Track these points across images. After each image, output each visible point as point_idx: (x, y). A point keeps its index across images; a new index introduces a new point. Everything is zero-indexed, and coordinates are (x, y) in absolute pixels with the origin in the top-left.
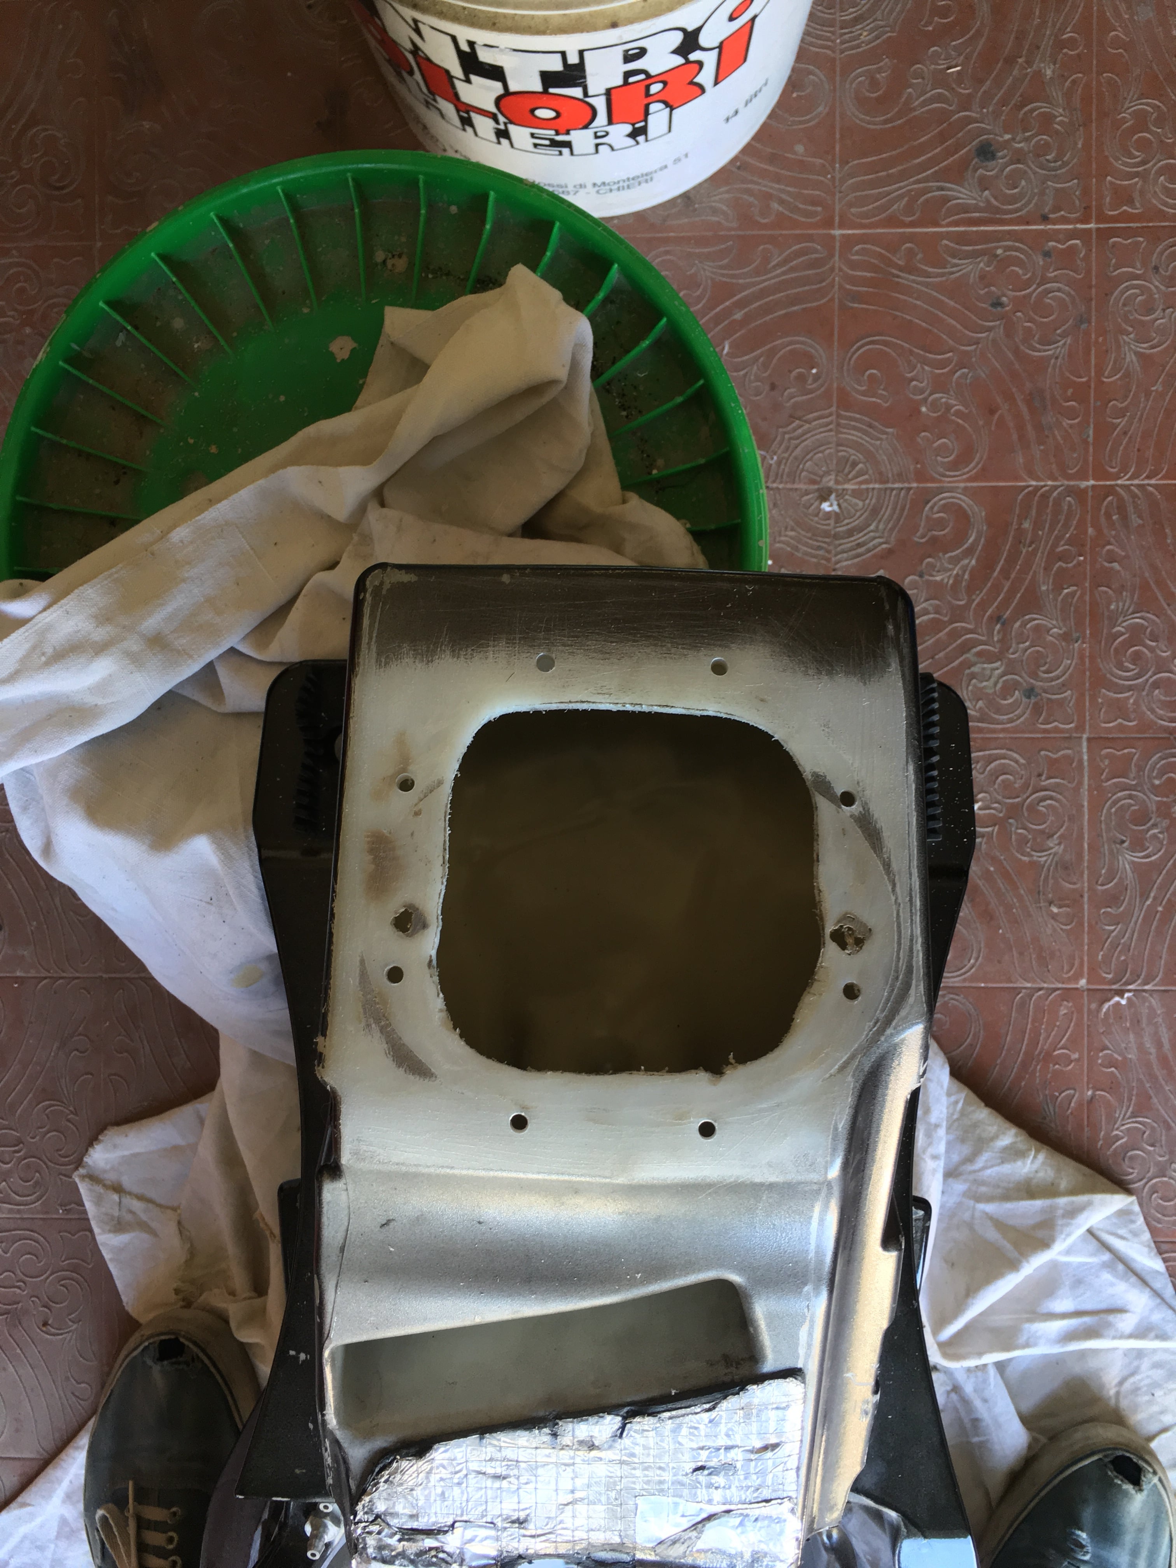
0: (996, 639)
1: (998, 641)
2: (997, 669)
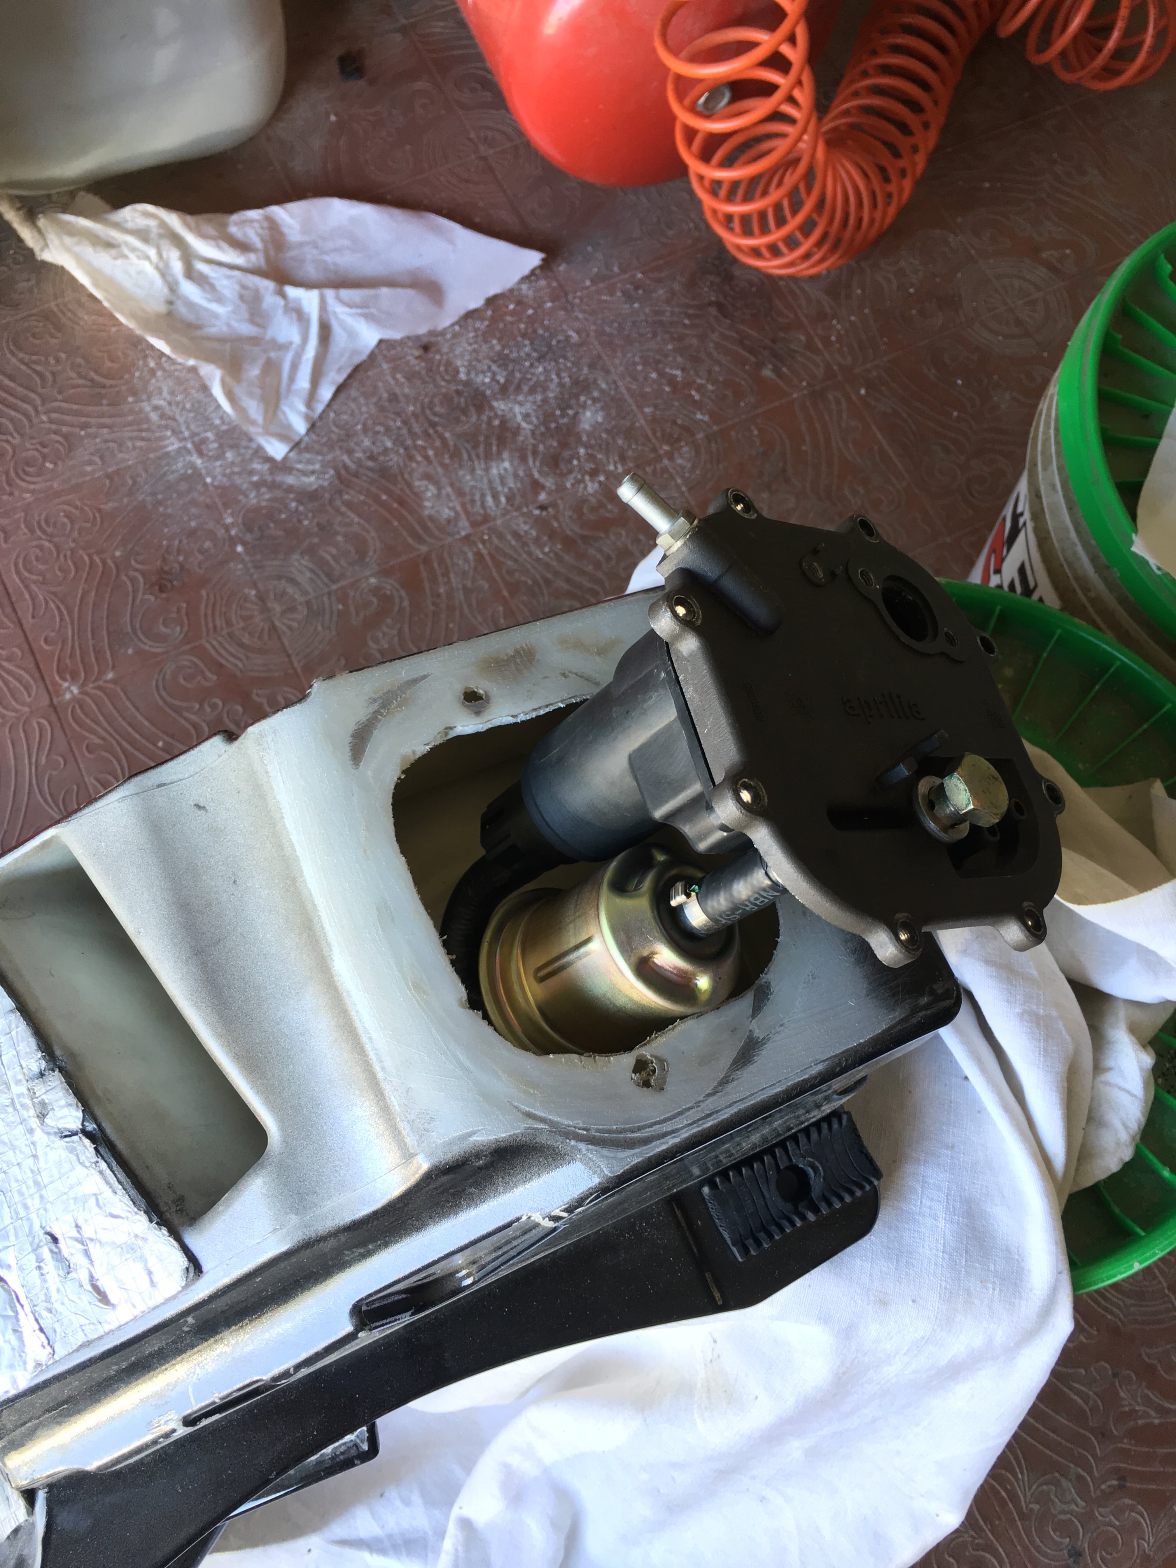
0: (1103, 1487)
1: (1103, 1491)
2: (1077, 1506)
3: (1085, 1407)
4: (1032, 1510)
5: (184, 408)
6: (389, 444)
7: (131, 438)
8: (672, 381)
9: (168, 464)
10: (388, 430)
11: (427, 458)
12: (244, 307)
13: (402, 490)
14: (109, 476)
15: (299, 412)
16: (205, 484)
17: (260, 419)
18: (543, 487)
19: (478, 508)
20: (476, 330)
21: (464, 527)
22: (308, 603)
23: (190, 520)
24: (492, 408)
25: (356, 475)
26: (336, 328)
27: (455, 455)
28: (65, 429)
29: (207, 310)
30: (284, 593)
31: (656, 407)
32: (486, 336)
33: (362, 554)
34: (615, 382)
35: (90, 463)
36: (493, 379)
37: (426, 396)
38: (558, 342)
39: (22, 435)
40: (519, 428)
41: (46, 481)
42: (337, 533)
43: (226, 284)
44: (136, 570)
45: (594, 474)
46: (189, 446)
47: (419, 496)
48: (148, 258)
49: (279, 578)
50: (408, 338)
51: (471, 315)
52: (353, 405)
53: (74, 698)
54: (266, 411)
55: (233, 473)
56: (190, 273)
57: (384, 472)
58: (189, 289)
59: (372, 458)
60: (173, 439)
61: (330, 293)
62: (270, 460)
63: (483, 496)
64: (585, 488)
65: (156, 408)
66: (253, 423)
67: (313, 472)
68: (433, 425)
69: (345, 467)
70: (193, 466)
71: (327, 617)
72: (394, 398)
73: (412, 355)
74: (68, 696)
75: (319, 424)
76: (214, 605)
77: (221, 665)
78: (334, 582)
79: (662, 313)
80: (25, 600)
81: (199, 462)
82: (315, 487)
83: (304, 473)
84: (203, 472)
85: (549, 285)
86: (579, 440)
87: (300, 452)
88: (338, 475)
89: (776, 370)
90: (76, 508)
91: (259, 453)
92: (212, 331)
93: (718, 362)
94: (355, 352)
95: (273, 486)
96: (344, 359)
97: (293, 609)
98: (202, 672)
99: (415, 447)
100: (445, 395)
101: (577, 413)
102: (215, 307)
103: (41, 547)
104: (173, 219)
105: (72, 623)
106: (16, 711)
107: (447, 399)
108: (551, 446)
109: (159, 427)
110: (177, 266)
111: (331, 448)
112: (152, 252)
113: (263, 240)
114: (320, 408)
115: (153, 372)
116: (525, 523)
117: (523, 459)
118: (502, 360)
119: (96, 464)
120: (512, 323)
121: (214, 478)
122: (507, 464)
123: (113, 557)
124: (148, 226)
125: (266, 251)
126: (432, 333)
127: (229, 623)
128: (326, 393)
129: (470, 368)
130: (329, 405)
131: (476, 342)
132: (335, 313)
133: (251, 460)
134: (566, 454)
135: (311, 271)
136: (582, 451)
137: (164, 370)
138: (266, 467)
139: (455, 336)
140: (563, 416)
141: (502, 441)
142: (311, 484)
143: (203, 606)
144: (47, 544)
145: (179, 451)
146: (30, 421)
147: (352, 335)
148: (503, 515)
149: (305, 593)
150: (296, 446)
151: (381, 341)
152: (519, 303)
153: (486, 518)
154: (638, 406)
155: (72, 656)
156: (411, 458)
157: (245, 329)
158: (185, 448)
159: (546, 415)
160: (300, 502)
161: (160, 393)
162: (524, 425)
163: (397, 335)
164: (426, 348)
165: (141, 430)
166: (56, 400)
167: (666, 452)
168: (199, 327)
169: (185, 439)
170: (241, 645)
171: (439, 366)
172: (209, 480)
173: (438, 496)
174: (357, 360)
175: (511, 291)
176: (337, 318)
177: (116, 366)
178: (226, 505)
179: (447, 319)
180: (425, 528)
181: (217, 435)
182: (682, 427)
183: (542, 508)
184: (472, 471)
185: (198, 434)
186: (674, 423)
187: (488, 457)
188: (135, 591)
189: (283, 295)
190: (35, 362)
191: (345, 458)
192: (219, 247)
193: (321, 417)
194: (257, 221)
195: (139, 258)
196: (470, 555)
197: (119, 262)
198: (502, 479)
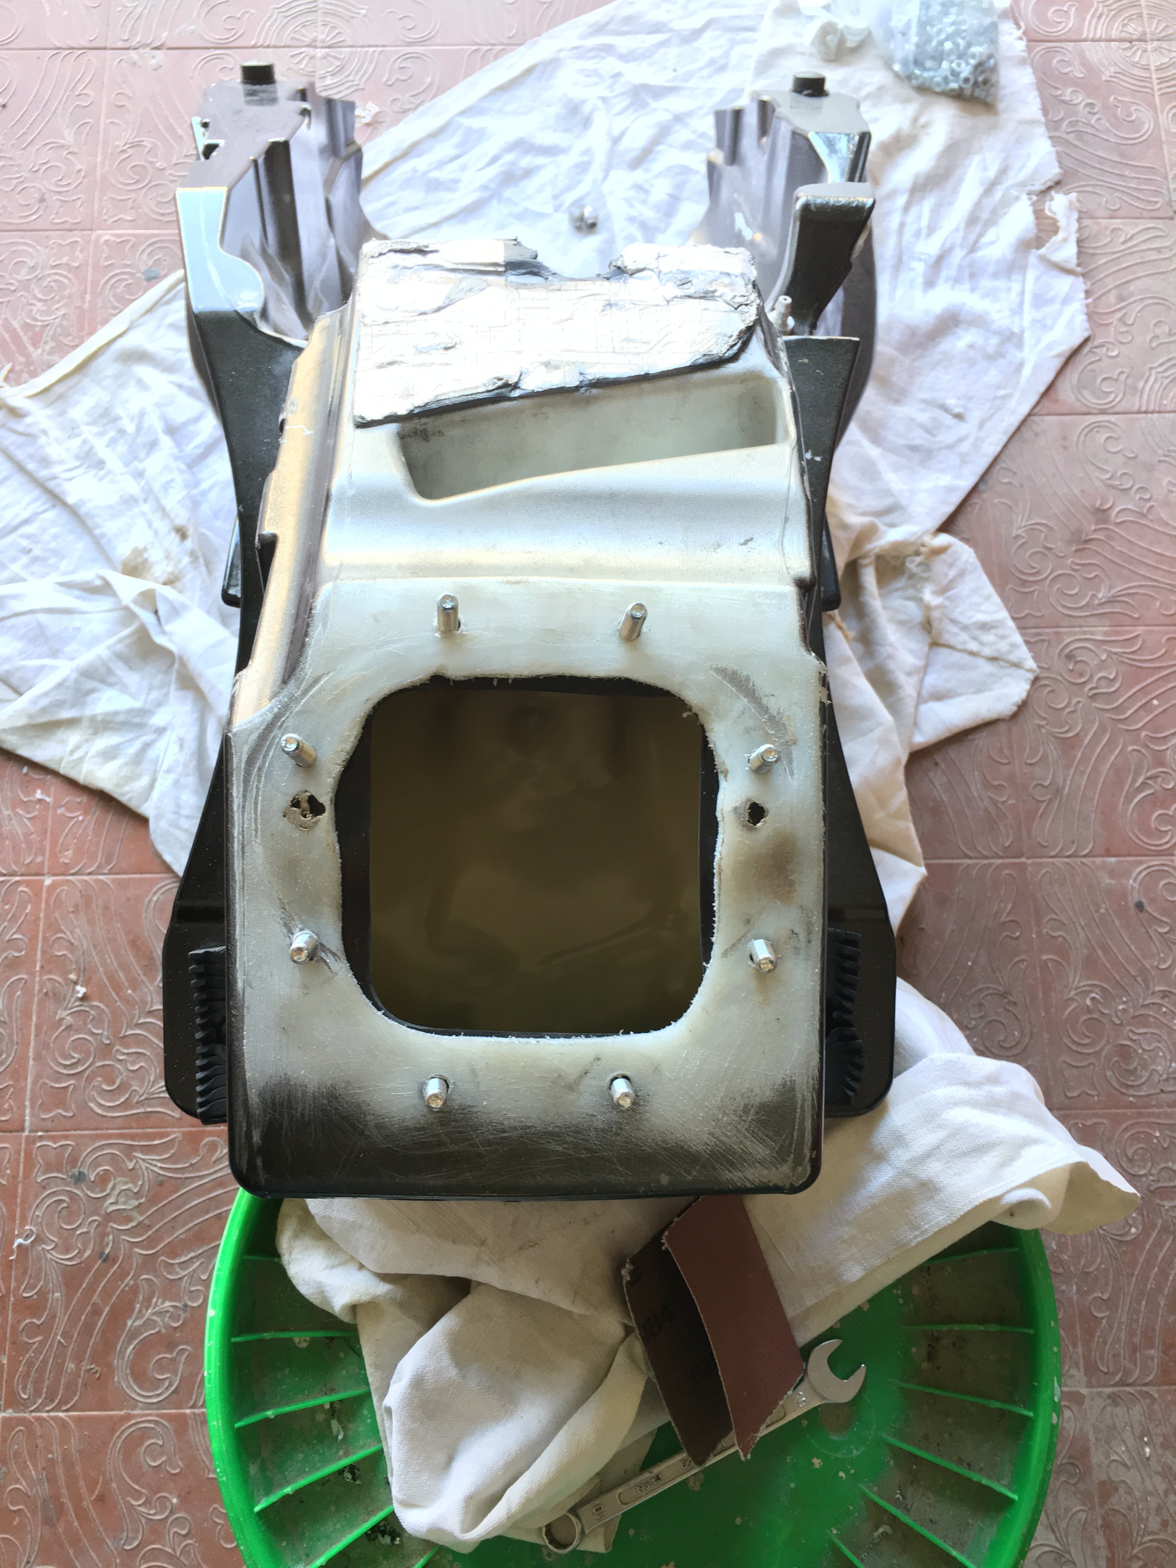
0: (111, 1237)
1: (108, 1235)
2: (111, 1204)
3: (177, 1261)
4: (131, 1160)
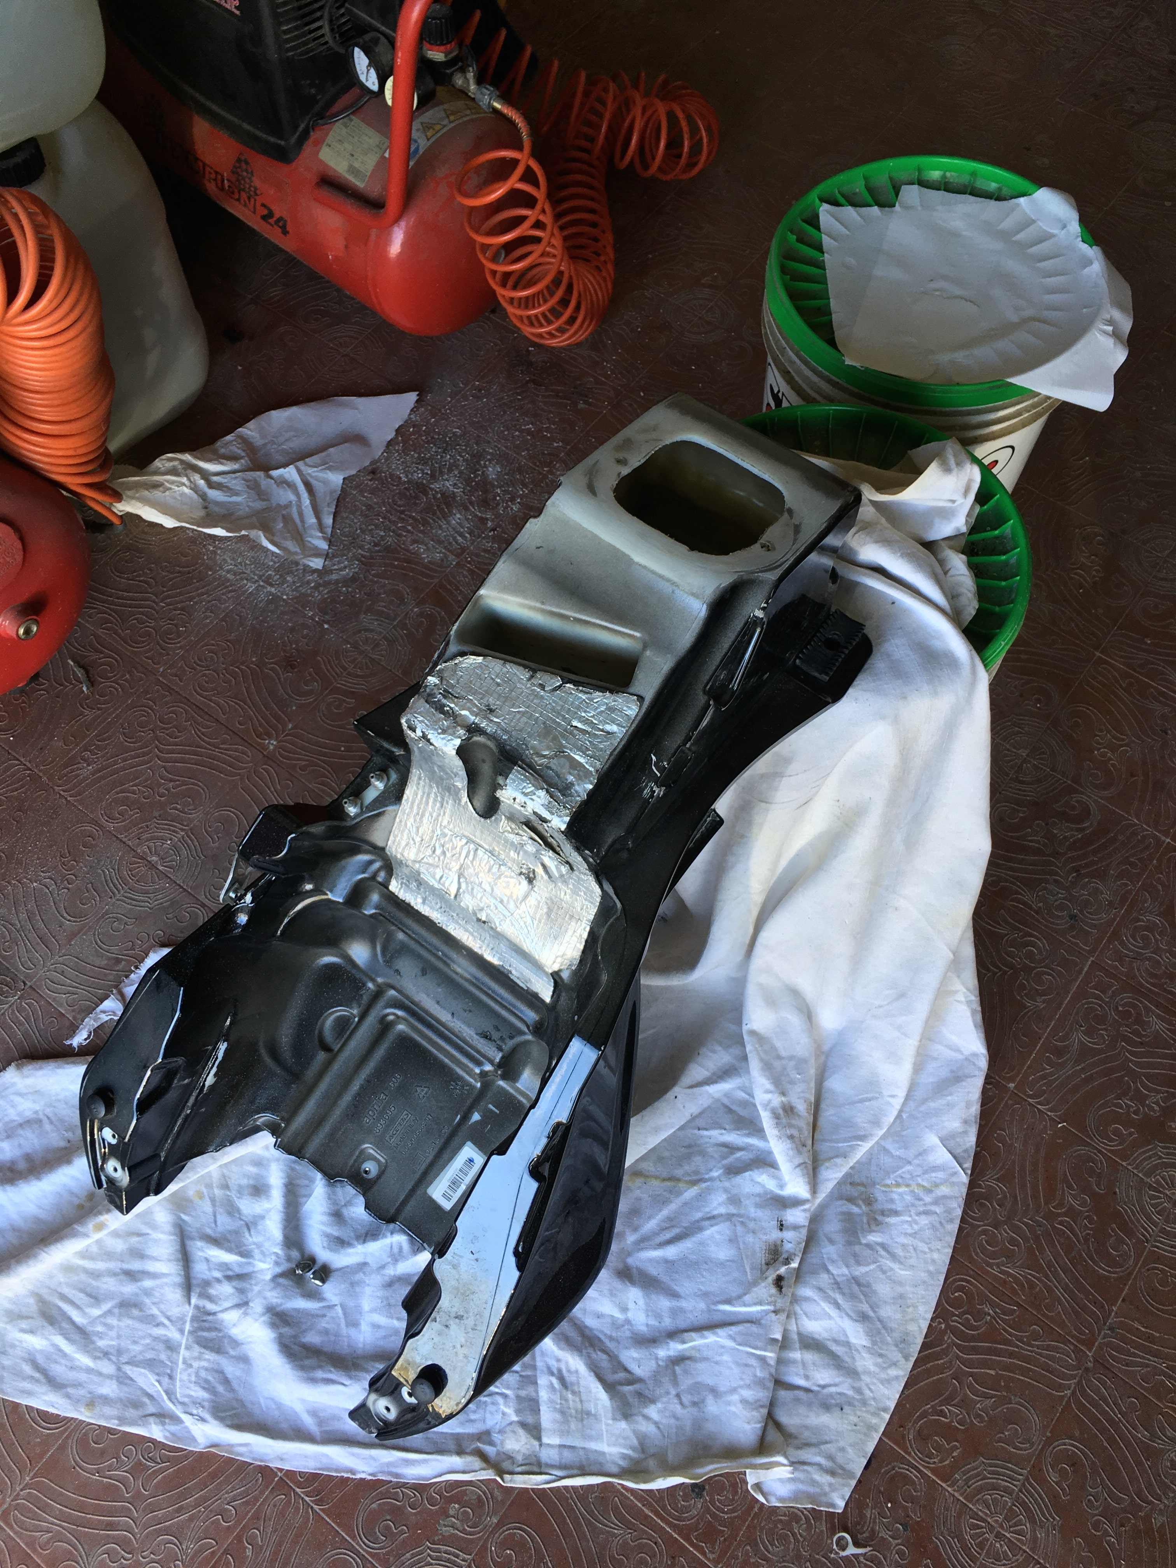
0: (1070, 879)
1: (1070, 881)
2: (1062, 894)
4: (1040, 907)
5: (246, 564)
6: (382, 533)
7: (223, 594)
8: (529, 432)
9: (255, 599)
10: (377, 526)
11: (408, 531)
12: (252, 492)
13: (404, 554)
14: (222, 620)
15: (318, 538)
16: (284, 600)
17: (298, 550)
18: (487, 519)
19: (455, 546)
20: (397, 451)
21: (453, 560)
22: (385, 638)
23: (287, 624)
24: (432, 489)
25: (372, 558)
26: (314, 482)
27: (425, 523)
28: (179, 606)
29: (229, 502)
30: (367, 639)
31: (527, 449)
32: (405, 451)
33: (402, 599)
34: (496, 446)
35: (207, 617)
36: (423, 473)
37: (388, 498)
38: (450, 438)
39: (155, 619)
40: (454, 493)
41: (185, 639)
42: (379, 594)
43: (235, 483)
44: (272, 663)
45: (512, 500)
46: (262, 583)
47: (417, 554)
48: (184, 484)
49: (360, 632)
50: (359, 471)
51: (390, 443)
52: (348, 521)
53: (276, 746)
54: (299, 545)
55: (297, 587)
56: (211, 485)
57: (387, 549)
58: (214, 494)
59: (376, 545)
60: (249, 584)
61: (300, 464)
62: (316, 571)
63: (455, 539)
64: (512, 509)
65: (228, 571)
66: (296, 553)
67: (345, 567)
68: (402, 512)
69: (363, 556)
70: (271, 593)
71: (400, 640)
72: (370, 507)
73: (367, 480)
74: (271, 747)
75: (333, 540)
76: (329, 662)
77: (353, 692)
78: (394, 621)
79: (503, 398)
80: (213, 707)
81: (273, 589)
82: (351, 574)
83: (341, 570)
84: (279, 594)
85: (426, 410)
86: (493, 486)
87: (331, 559)
88: (361, 561)
89: (586, 402)
90: (213, 645)
91: (307, 570)
92: (241, 513)
93: (551, 412)
94: (332, 492)
95: (326, 584)
96: (328, 498)
97: (377, 645)
98: (344, 701)
99: (399, 528)
100: (399, 493)
101: (483, 472)
102: (235, 499)
103: (204, 675)
104: (187, 457)
105: (250, 708)
106: (245, 768)
107: (402, 495)
108: (479, 496)
109: (237, 580)
110: (202, 483)
111: (349, 550)
112: (184, 480)
113: (244, 451)
114: (329, 530)
115: (214, 552)
116: (488, 542)
117: (466, 509)
118: (423, 461)
119: (210, 617)
120: (417, 439)
121: (287, 595)
122: (458, 516)
123: (252, 662)
124: (174, 466)
125: (248, 456)
126: (373, 463)
127: (345, 669)
128: (328, 521)
129: (406, 473)
130: (333, 527)
131: (401, 458)
132: (309, 474)
133: (304, 576)
134: (490, 496)
135: (279, 458)
136: (499, 491)
137: (220, 548)
138: (315, 575)
139: (387, 459)
140: (476, 477)
141: (449, 505)
142: (348, 574)
143: (323, 666)
144: (207, 672)
145: (257, 589)
146: (155, 610)
147: (325, 482)
148: (472, 544)
149: (381, 633)
150: (327, 556)
151: (344, 479)
152: (414, 426)
153: (463, 550)
154: (517, 454)
155: (261, 725)
156: (400, 535)
157: (259, 505)
158: (260, 586)
159: (465, 480)
160: (347, 586)
161: (226, 562)
162: (455, 490)
163: (353, 472)
164: (373, 472)
165: (227, 587)
166: (164, 592)
167: (548, 471)
168: (231, 514)
169: (257, 581)
170: (358, 676)
171: (386, 480)
172: (285, 597)
173: (428, 549)
174: (336, 495)
175: (406, 422)
176: (311, 477)
177: (189, 558)
178: (304, 606)
179: (378, 451)
180: (431, 570)
181: (275, 571)
182: (549, 454)
183: (494, 530)
184: (440, 527)
185: (263, 575)
186: (543, 454)
187: (445, 516)
188: (277, 674)
189: (271, 477)
190: (136, 576)
191: (360, 551)
192: (222, 464)
193: (332, 535)
194: (234, 440)
195: (178, 486)
196: (465, 573)
197: (167, 493)
198: (460, 524)
